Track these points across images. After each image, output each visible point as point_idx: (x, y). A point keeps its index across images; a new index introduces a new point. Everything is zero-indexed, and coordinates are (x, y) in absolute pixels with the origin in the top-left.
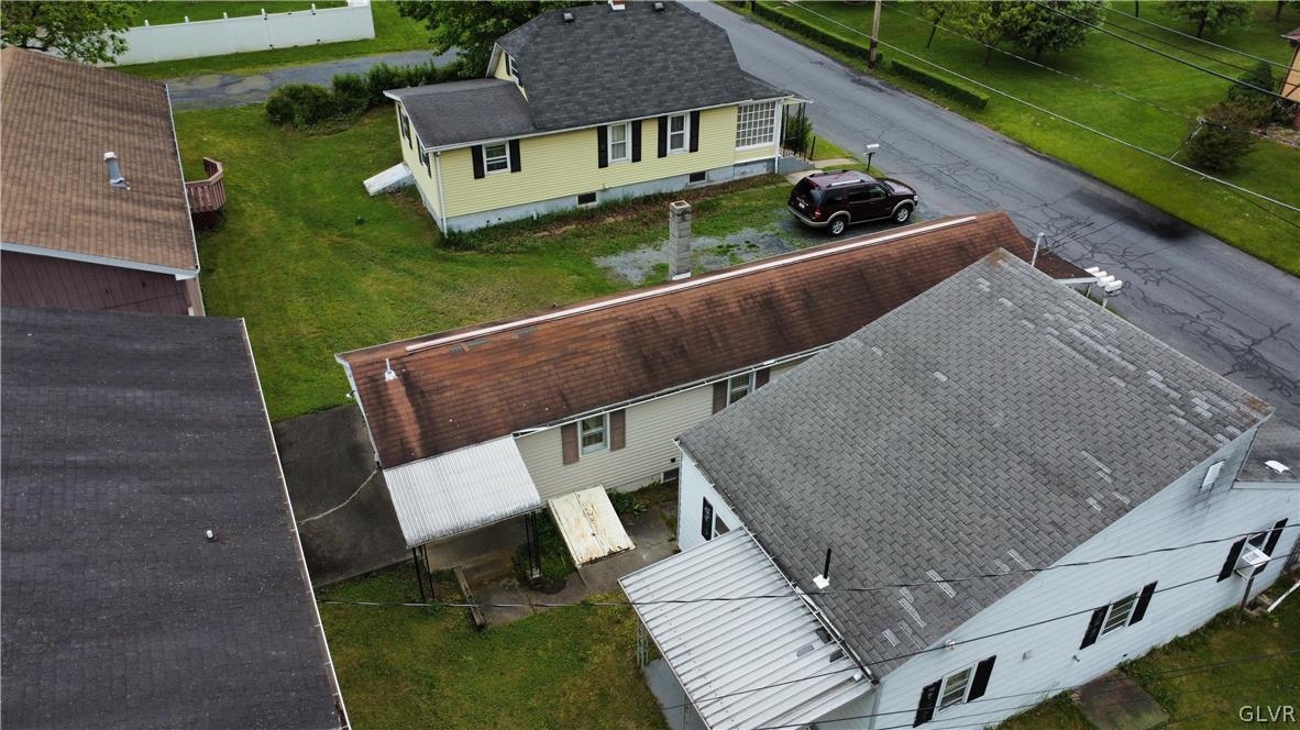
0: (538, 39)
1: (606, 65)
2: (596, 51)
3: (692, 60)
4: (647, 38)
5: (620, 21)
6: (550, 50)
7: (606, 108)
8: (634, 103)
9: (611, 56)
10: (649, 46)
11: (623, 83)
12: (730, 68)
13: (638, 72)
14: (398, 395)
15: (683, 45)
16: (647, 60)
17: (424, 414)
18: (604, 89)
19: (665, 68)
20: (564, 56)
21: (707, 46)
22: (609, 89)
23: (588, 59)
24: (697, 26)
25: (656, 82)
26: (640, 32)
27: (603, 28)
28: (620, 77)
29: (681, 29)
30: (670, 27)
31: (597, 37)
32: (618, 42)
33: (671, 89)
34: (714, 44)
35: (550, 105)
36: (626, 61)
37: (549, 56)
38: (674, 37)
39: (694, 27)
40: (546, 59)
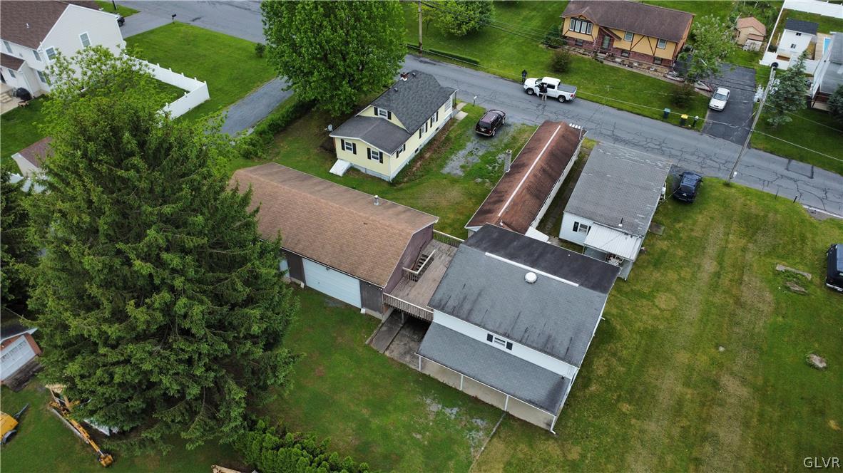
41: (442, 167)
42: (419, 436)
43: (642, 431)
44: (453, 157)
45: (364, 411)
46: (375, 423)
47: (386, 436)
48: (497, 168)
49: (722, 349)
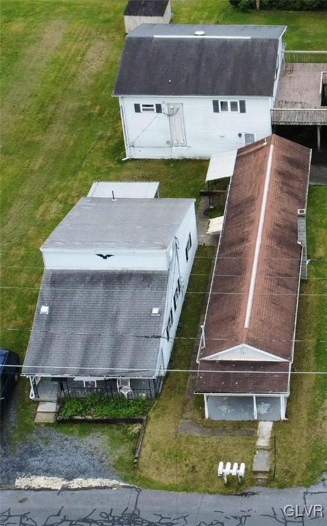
14: (259, 147)
43: (81, 100)
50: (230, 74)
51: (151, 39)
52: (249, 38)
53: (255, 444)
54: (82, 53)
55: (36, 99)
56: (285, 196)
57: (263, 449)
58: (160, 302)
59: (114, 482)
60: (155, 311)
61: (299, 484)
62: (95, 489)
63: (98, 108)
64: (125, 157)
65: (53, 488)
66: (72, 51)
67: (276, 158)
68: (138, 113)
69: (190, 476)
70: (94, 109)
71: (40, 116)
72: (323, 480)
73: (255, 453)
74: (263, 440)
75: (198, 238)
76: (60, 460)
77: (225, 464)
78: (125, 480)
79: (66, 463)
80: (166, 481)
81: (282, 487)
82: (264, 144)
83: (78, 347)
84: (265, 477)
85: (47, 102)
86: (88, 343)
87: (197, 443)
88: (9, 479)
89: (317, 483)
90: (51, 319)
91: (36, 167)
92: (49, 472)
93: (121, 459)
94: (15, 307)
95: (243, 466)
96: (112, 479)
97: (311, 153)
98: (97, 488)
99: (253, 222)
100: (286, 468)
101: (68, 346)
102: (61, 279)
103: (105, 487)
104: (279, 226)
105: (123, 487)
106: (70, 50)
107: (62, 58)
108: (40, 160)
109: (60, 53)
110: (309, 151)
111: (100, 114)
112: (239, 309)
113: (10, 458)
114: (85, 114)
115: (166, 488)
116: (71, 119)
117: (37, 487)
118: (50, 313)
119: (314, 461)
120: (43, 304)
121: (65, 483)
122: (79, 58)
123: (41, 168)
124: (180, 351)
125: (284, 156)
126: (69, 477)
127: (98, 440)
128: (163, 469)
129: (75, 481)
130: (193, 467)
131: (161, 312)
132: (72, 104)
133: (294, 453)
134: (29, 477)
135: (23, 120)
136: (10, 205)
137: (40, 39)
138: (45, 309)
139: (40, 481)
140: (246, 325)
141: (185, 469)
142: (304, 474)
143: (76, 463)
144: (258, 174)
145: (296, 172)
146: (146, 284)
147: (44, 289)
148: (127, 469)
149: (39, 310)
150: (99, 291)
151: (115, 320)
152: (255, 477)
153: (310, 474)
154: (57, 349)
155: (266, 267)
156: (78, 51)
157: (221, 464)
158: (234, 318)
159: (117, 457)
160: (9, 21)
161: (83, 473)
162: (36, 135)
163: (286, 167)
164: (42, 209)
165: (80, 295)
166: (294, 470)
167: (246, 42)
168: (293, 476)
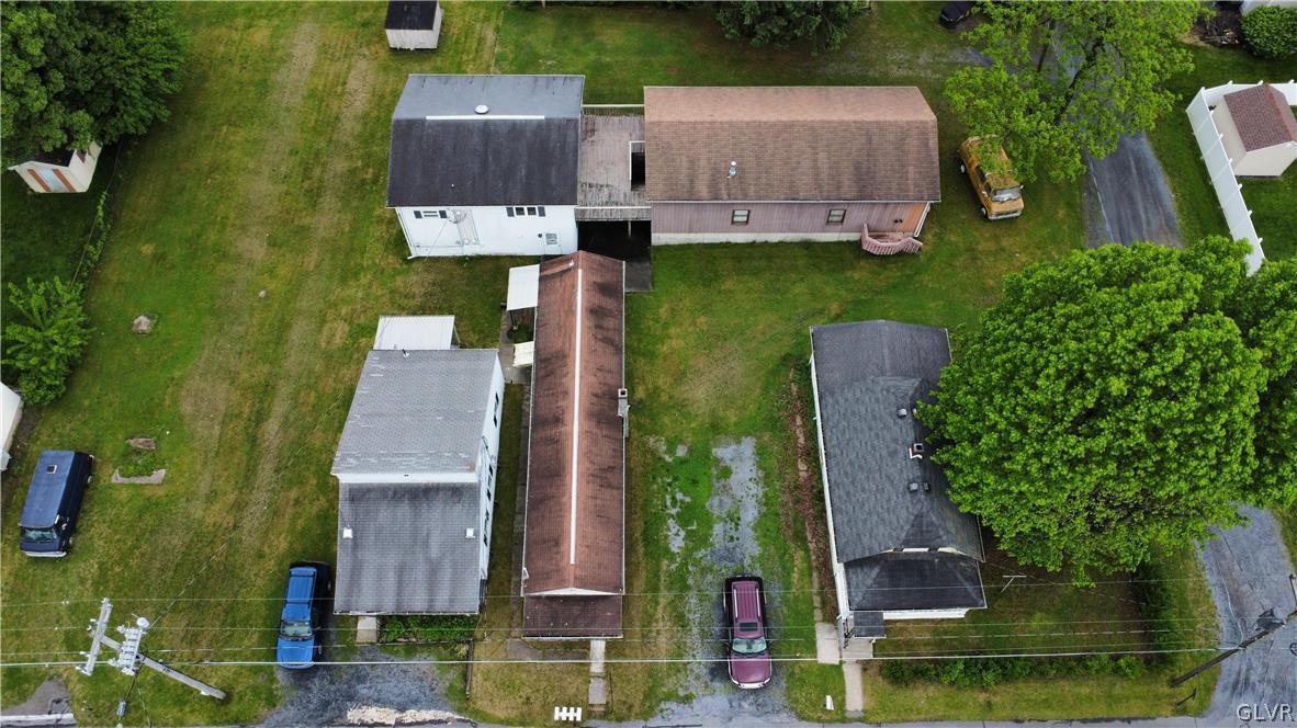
0: (885, 392)
1: (866, 443)
2: (877, 435)
3: (869, 513)
4: (887, 476)
5: (901, 455)
6: (877, 400)
7: (835, 442)
8: (838, 464)
9: (873, 447)
10: (881, 478)
11: (853, 456)
12: (864, 547)
13: (860, 467)
14: (564, 267)
15: (882, 507)
16: (871, 476)
17: (553, 276)
18: (848, 441)
19: (863, 490)
20: (873, 410)
21: (881, 530)
22: (848, 444)
23: (871, 429)
24: (898, 522)
25: (853, 483)
26: (893, 471)
27: (895, 441)
28: (857, 453)
29: (896, 507)
30: (898, 497)
31: (888, 437)
32: (884, 453)
33: (848, 494)
34: (884, 535)
35: (837, 402)
36: (869, 458)
37: (873, 400)
38: (889, 501)
39: (898, 519)
40: (870, 399)
41: (761, 451)
42: (549, 63)
43: (350, 157)
44: (760, 491)
45: (608, 59)
46: (592, 56)
47: (577, 52)
48: (669, 503)
49: (262, 293)
50: (523, 172)
51: (423, 122)
52: (542, 117)
53: (588, 671)
54: (341, 80)
55: (298, 157)
56: (600, 346)
57: (597, 676)
58: (474, 523)
59: (448, 714)
60: (470, 533)
61: (637, 716)
62: (429, 725)
63: (371, 171)
64: (410, 255)
65: (387, 723)
66: (331, 77)
67: (586, 290)
68: (419, 220)
69: (525, 708)
70: (367, 173)
71: (306, 184)
72: (661, 711)
73: (590, 682)
74: (597, 666)
75: (504, 373)
76: (389, 688)
77: (561, 710)
78: (459, 711)
79: (396, 691)
80: (501, 715)
81: (620, 720)
82: (571, 264)
83: (391, 578)
84: (602, 709)
85: (311, 161)
86: (401, 571)
87: (529, 671)
88: (341, 711)
89: (656, 715)
90: (356, 542)
91: (312, 267)
92: (380, 702)
93: (451, 686)
94: (315, 482)
95: (579, 710)
96: (446, 710)
97: (624, 267)
98: (432, 722)
99: (567, 394)
100: (623, 698)
101: (380, 577)
102: (360, 494)
103: (440, 722)
104: (595, 395)
105: (459, 720)
106: (328, 75)
107: (320, 88)
108: (315, 255)
109: (316, 80)
110: (621, 265)
111: (375, 181)
112: (562, 530)
113: (337, 686)
114: (357, 181)
115: (501, 722)
116: (342, 188)
117: (371, 722)
118: (355, 537)
119: (651, 689)
120: (344, 525)
121: (398, 715)
122: (339, 89)
123: (317, 267)
124: (499, 541)
125: (595, 282)
126: (402, 709)
127: (425, 663)
128: (497, 701)
129: (408, 712)
130: (528, 699)
131: (476, 533)
132: (340, 165)
133: (629, 681)
134: (360, 708)
135: (287, 193)
136: (289, 326)
137: (290, 56)
138: (348, 533)
139: (372, 714)
140: (572, 562)
141: (520, 701)
142: (643, 704)
143: (406, 690)
144: (567, 316)
145: (609, 303)
146: (456, 500)
147: (344, 507)
148: (460, 700)
149: (342, 534)
150: (404, 509)
151: (426, 544)
152: (591, 709)
153: (648, 704)
154: (368, 580)
155: (587, 464)
156: (337, 75)
157: (557, 709)
158: (557, 544)
159: (447, 684)
160: (250, 27)
161: (415, 703)
162: (305, 217)
163: (598, 300)
164: (326, 330)
165: (384, 514)
166: (630, 700)
167: (539, 123)
168: (630, 708)
